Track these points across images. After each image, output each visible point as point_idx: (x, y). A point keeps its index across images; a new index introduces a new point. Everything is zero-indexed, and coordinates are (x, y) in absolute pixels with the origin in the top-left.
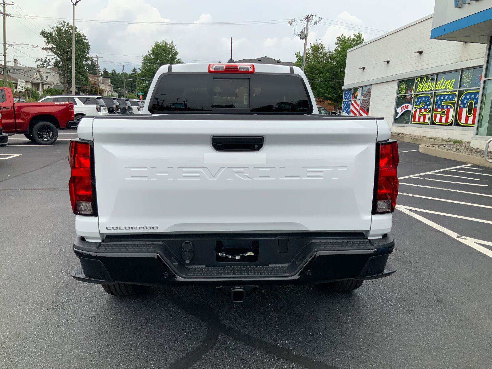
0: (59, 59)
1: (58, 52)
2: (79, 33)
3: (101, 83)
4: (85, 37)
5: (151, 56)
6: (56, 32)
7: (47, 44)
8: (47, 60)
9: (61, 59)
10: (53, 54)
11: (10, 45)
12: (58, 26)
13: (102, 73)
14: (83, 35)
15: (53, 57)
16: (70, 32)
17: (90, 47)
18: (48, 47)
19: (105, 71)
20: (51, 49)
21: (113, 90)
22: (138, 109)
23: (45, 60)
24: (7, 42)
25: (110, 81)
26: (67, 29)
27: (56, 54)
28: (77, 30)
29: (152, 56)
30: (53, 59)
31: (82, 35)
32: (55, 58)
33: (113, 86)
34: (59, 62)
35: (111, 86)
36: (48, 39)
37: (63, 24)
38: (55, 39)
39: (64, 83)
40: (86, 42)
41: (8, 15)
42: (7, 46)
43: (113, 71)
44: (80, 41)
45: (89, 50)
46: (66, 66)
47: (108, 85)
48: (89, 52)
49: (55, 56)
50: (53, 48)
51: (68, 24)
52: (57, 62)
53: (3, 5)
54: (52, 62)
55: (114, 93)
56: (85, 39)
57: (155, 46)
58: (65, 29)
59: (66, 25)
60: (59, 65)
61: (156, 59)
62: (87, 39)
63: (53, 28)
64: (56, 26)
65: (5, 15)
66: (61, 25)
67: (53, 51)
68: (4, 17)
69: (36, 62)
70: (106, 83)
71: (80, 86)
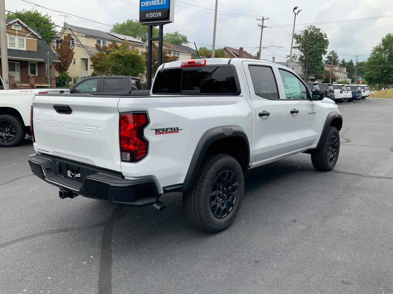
0: (303, 55)
1: (303, 49)
2: (321, 33)
3: (337, 71)
4: (326, 35)
5: (380, 47)
6: (304, 34)
7: (296, 44)
8: (295, 56)
9: (305, 54)
10: (300, 51)
11: (264, 48)
12: (306, 29)
13: (341, 63)
14: (325, 34)
15: (299, 53)
16: (315, 33)
17: (329, 43)
18: (296, 46)
19: (343, 61)
20: (298, 47)
21: (348, 77)
22: (340, 91)
23: (293, 56)
24: (262, 46)
25: (345, 69)
26: (312, 31)
27: (301, 51)
28: (320, 31)
29: (382, 46)
30: (299, 55)
31: (323, 34)
32: (300, 54)
33: (348, 73)
34: (303, 57)
35: (346, 73)
36: (297, 40)
37: (310, 27)
38: (302, 40)
39: (304, 73)
40: (326, 40)
41: (265, 27)
42: (262, 48)
43: (350, 61)
44: (321, 39)
45: (328, 45)
46: (308, 60)
47: (344, 73)
48: (328, 47)
49: (300, 53)
50: (300, 46)
51: (314, 27)
52: (302, 57)
53: (262, 20)
54: (298, 57)
55: (347, 80)
56: (326, 37)
57: (386, 37)
58: (311, 31)
59: (312, 28)
60: (302, 59)
61: (385, 49)
62: (327, 37)
63: (302, 31)
64: (304, 30)
65: (263, 27)
66: (308, 29)
67: (300, 49)
68: (262, 29)
69: (287, 58)
70: (342, 71)
71: (318, 74)
